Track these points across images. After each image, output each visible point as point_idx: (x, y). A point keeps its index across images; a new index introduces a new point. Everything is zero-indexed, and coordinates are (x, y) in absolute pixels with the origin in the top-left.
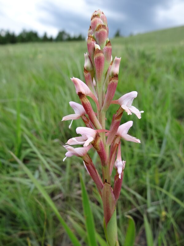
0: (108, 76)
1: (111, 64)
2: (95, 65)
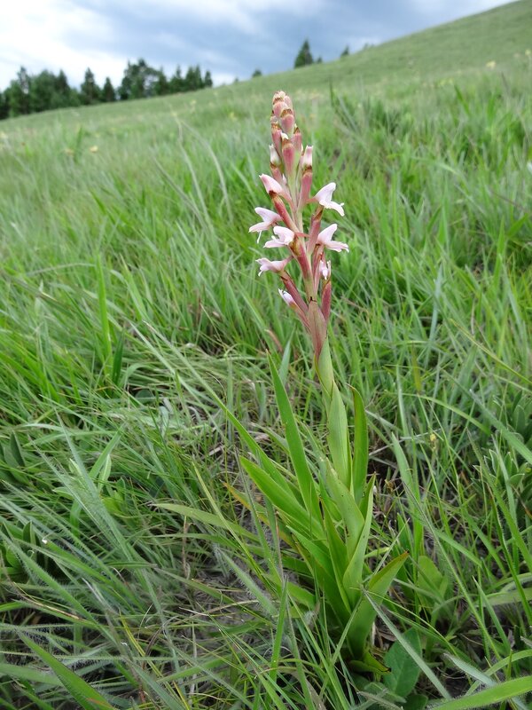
0: (300, 169)
1: (303, 155)
2: (284, 158)
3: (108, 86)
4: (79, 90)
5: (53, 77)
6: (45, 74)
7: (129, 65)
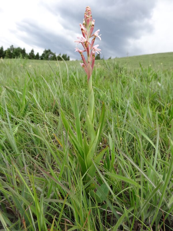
0: (91, 26)
1: (92, 22)
2: (87, 22)
3: (38, 55)
4: (28, 54)
5: (21, 49)
6: (19, 48)
7: (45, 50)
